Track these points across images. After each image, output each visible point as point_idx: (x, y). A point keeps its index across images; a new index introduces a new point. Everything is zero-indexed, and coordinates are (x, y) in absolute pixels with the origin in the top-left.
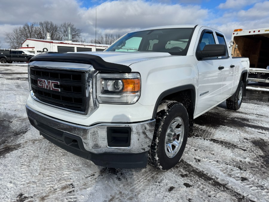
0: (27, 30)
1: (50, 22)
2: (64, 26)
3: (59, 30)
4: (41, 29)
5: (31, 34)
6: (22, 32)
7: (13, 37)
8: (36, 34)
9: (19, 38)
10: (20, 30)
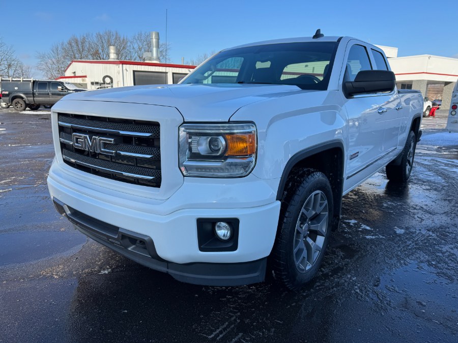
1: (114, 33)
3: (130, 46)
4: (98, 45)
5: (81, 54)
6: (66, 51)
10: (63, 49)
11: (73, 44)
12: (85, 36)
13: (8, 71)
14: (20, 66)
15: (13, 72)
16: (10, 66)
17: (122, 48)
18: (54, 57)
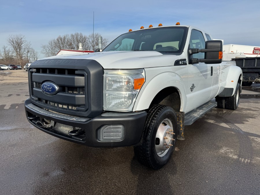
0: (60, 42)
1: (80, 34)
2: (92, 37)
3: (88, 40)
4: (71, 40)
5: (63, 45)
6: (56, 44)
7: (49, 48)
8: (68, 45)
9: (53, 49)
10: (54, 42)
11: (59, 40)
12: (65, 36)
13: (27, 54)
14: (33, 52)
15: (30, 54)
16: (28, 52)
17: (83, 42)
18: (50, 47)
